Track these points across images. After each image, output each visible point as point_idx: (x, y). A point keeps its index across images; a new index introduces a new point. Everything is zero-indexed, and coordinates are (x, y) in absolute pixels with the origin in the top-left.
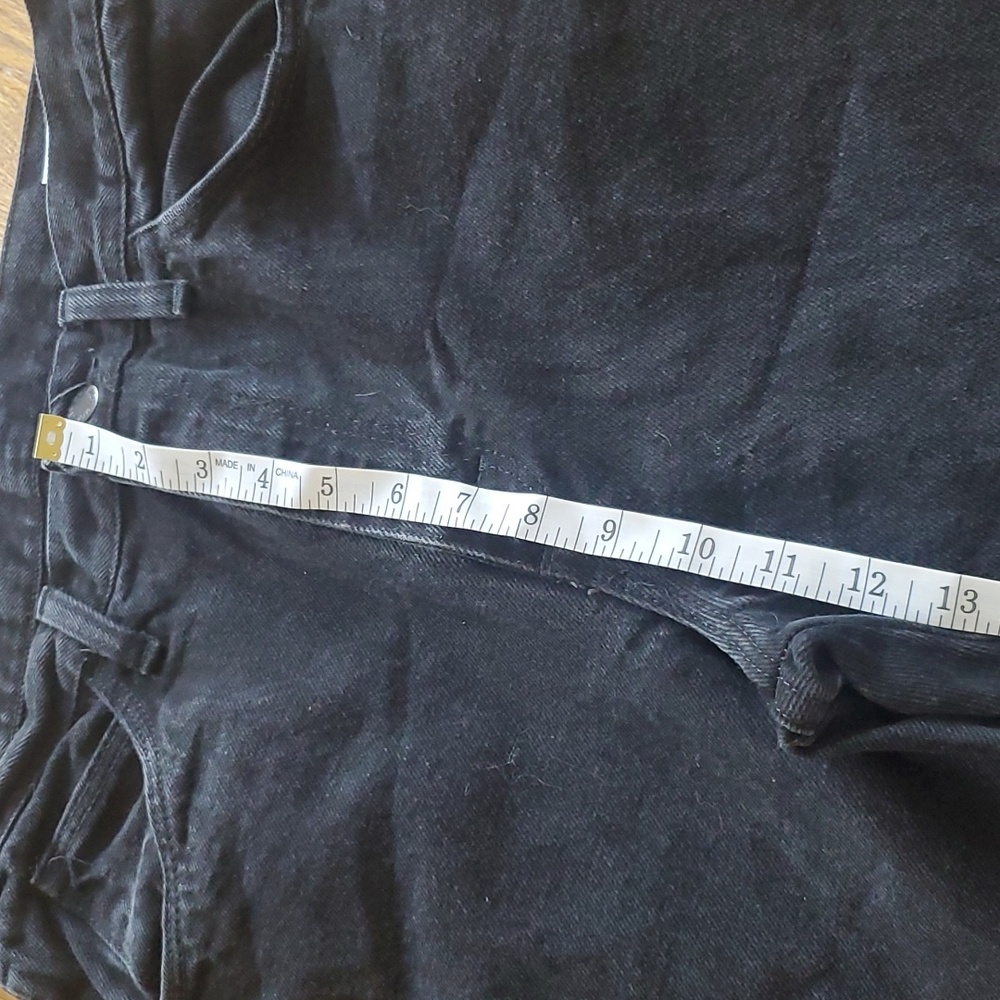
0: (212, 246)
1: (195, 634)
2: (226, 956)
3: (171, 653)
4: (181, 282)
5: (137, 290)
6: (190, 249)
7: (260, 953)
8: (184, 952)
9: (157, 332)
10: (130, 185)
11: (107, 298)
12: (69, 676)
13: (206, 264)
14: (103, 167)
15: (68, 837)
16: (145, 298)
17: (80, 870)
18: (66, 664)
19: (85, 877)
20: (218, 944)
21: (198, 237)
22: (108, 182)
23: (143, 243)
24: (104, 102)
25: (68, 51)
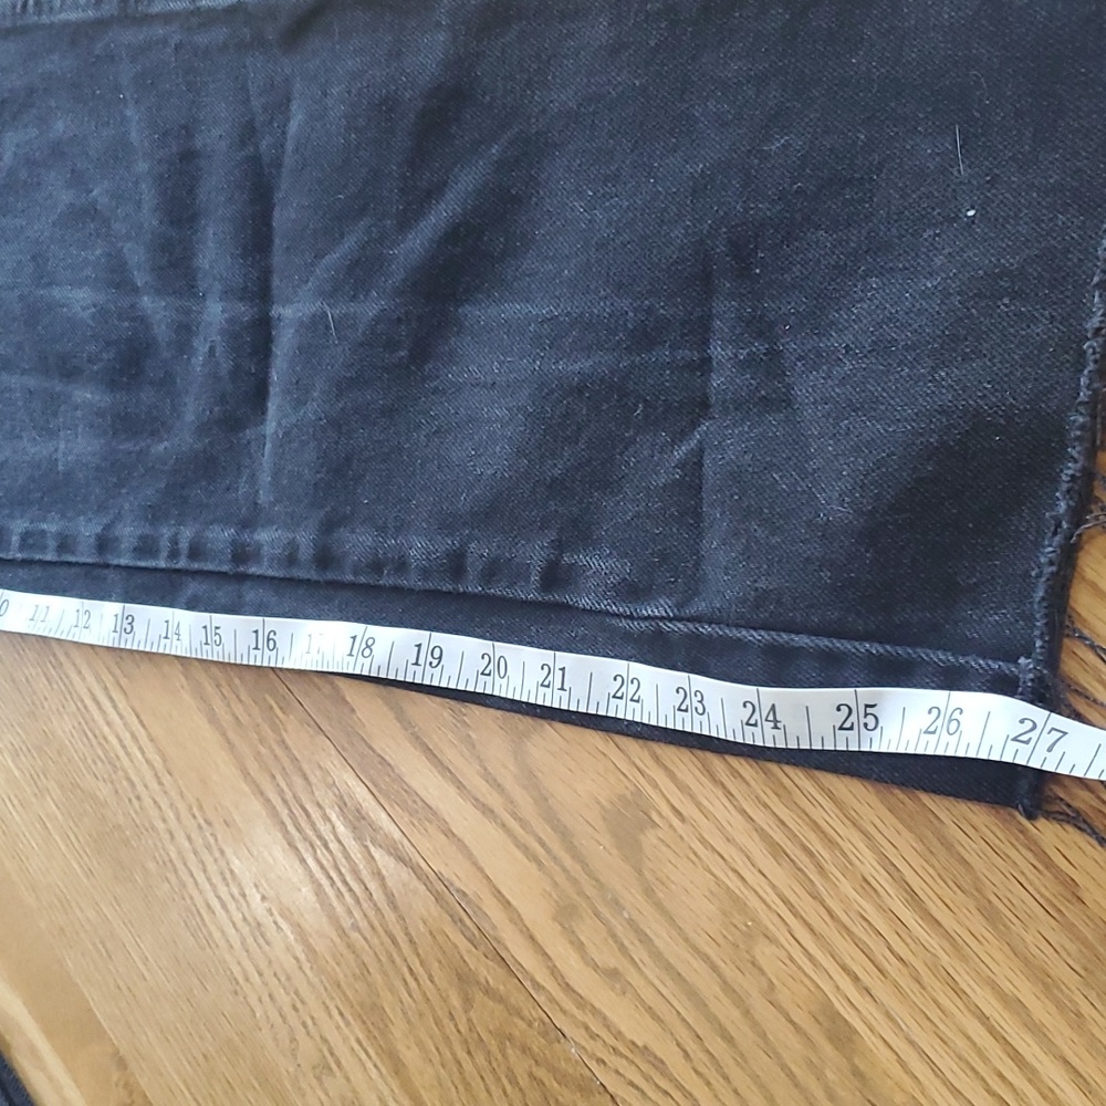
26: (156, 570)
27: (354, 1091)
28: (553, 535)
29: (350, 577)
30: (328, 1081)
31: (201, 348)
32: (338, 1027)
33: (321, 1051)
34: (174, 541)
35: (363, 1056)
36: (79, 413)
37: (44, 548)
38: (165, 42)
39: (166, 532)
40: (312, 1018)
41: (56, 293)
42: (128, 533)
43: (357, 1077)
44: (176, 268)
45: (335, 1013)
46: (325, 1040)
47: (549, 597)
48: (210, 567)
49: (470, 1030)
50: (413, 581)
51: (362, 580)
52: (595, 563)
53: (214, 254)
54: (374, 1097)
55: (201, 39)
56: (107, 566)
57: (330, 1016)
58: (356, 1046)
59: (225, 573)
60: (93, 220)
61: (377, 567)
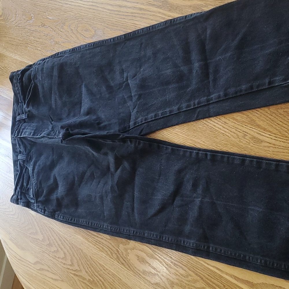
0: (29, 109)
1: (33, 153)
2: (40, 188)
3: (31, 156)
4: (27, 114)
5: (23, 115)
6: (27, 110)
7: (43, 186)
8: (35, 189)
9: (26, 120)
10: (22, 103)
11: (20, 117)
12: (22, 164)
13: (29, 111)
14: (20, 101)
15: (25, 184)
16: (24, 116)
17: (27, 187)
18: (22, 163)
19: (27, 188)
20: (39, 187)
21: (28, 108)
22: (20, 103)
23: (24, 110)
24: (19, 93)
25: (15, 88)
26: (191, 109)
27: (252, 135)
28: (269, 77)
29: (231, 96)
30: (246, 137)
31: (194, 72)
32: (246, 128)
33: (244, 134)
34: (194, 103)
35: (252, 129)
36: (171, 90)
37: (167, 114)
38: (180, 27)
39: (192, 103)
40: (240, 130)
41: (163, 72)
42: (184, 105)
43: (252, 133)
44: (187, 61)
45: (244, 126)
46: (243, 131)
47: (270, 86)
48: (202, 104)
49: (271, 112)
50: (243, 92)
51: (234, 96)
52: (277, 78)
53: (195, 56)
54: (256, 134)
55: (187, 25)
56: (181, 112)
57: (243, 127)
58: (250, 128)
59: (206, 105)
60: (168, 59)
61: (236, 93)
